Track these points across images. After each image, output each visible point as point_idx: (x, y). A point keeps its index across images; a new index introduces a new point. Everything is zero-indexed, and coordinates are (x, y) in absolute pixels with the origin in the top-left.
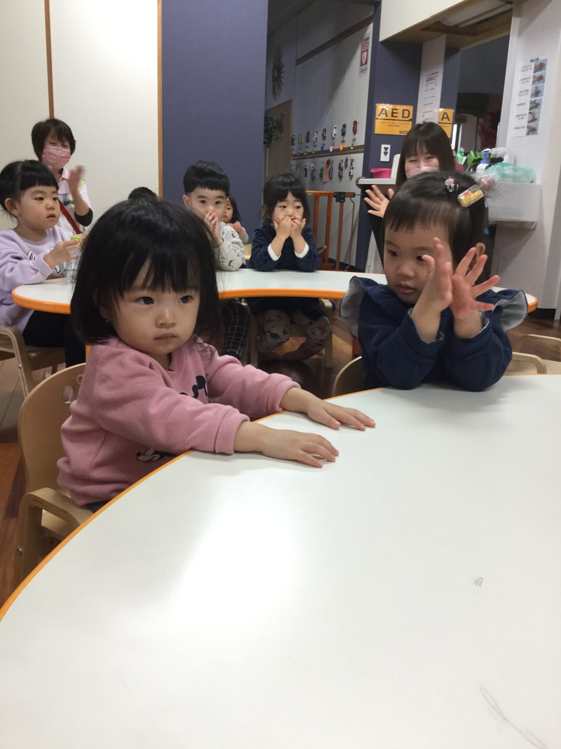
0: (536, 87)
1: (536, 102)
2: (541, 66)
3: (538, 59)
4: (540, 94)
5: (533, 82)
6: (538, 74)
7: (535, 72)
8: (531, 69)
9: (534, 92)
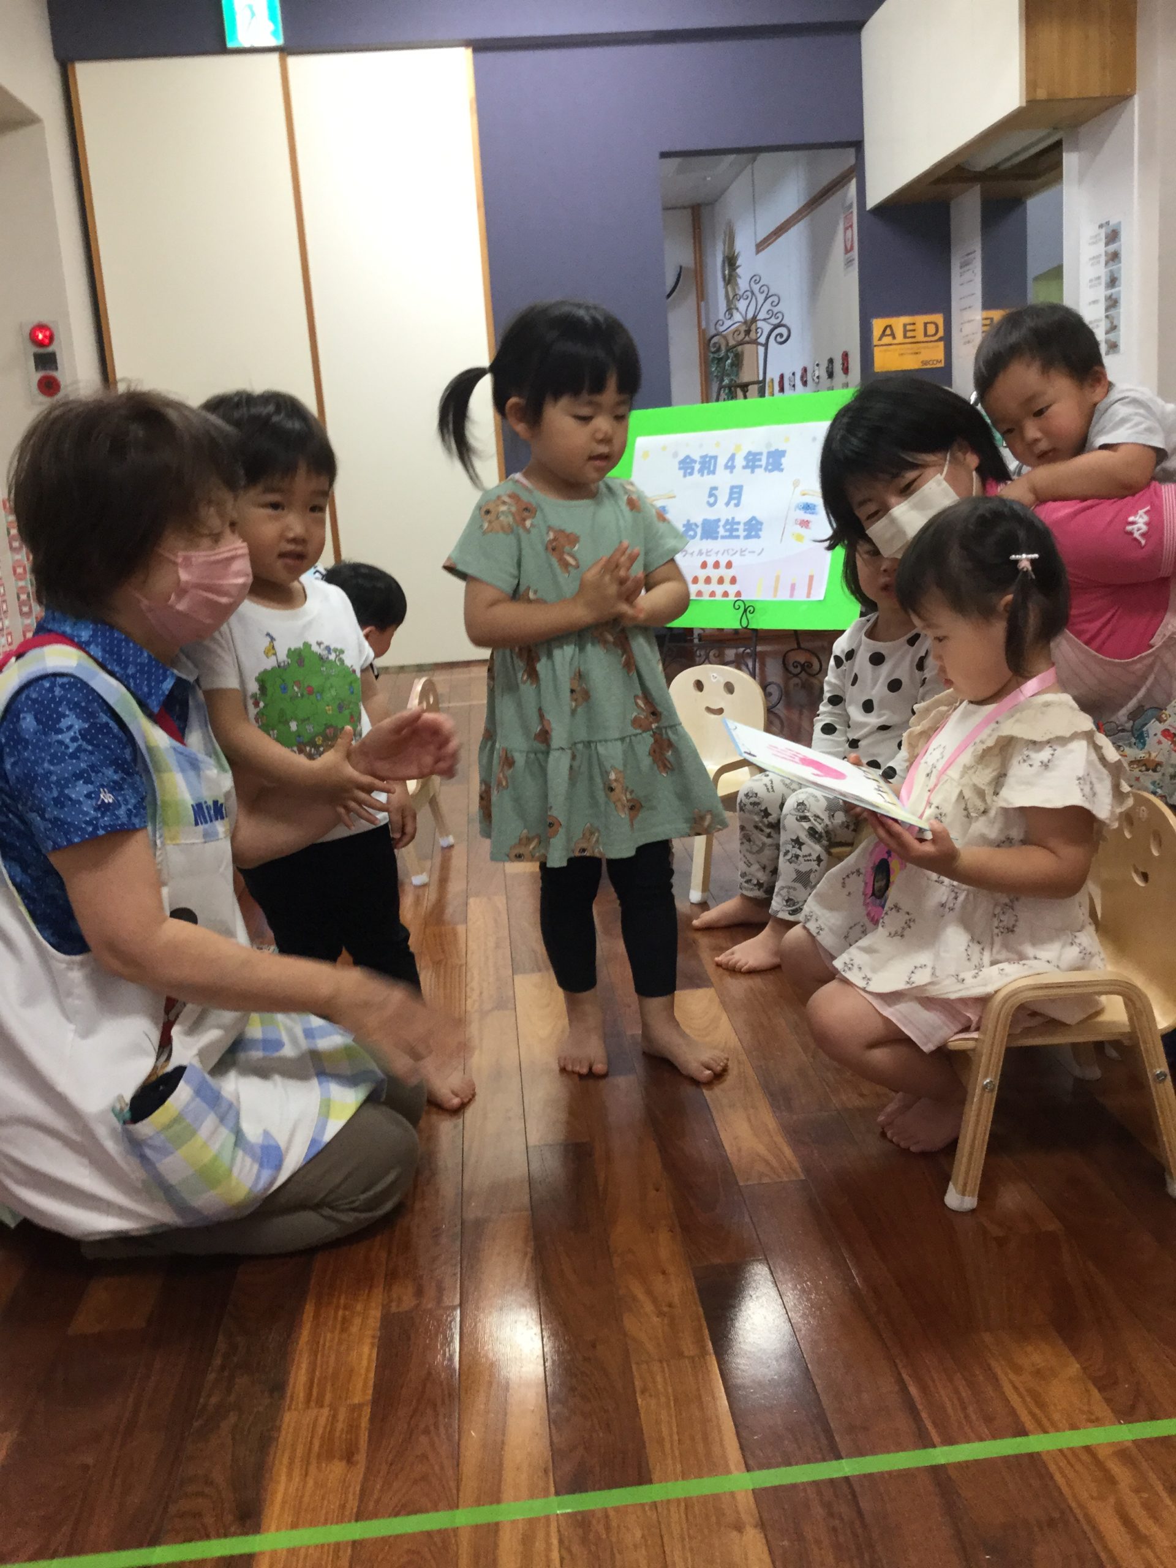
0: (1111, 272)
1: (1114, 297)
2: (1113, 236)
3: (1108, 223)
4: (1117, 283)
5: (1107, 264)
6: (1112, 248)
7: (1107, 244)
8: (1100, 240)
9: (1109, 280)
